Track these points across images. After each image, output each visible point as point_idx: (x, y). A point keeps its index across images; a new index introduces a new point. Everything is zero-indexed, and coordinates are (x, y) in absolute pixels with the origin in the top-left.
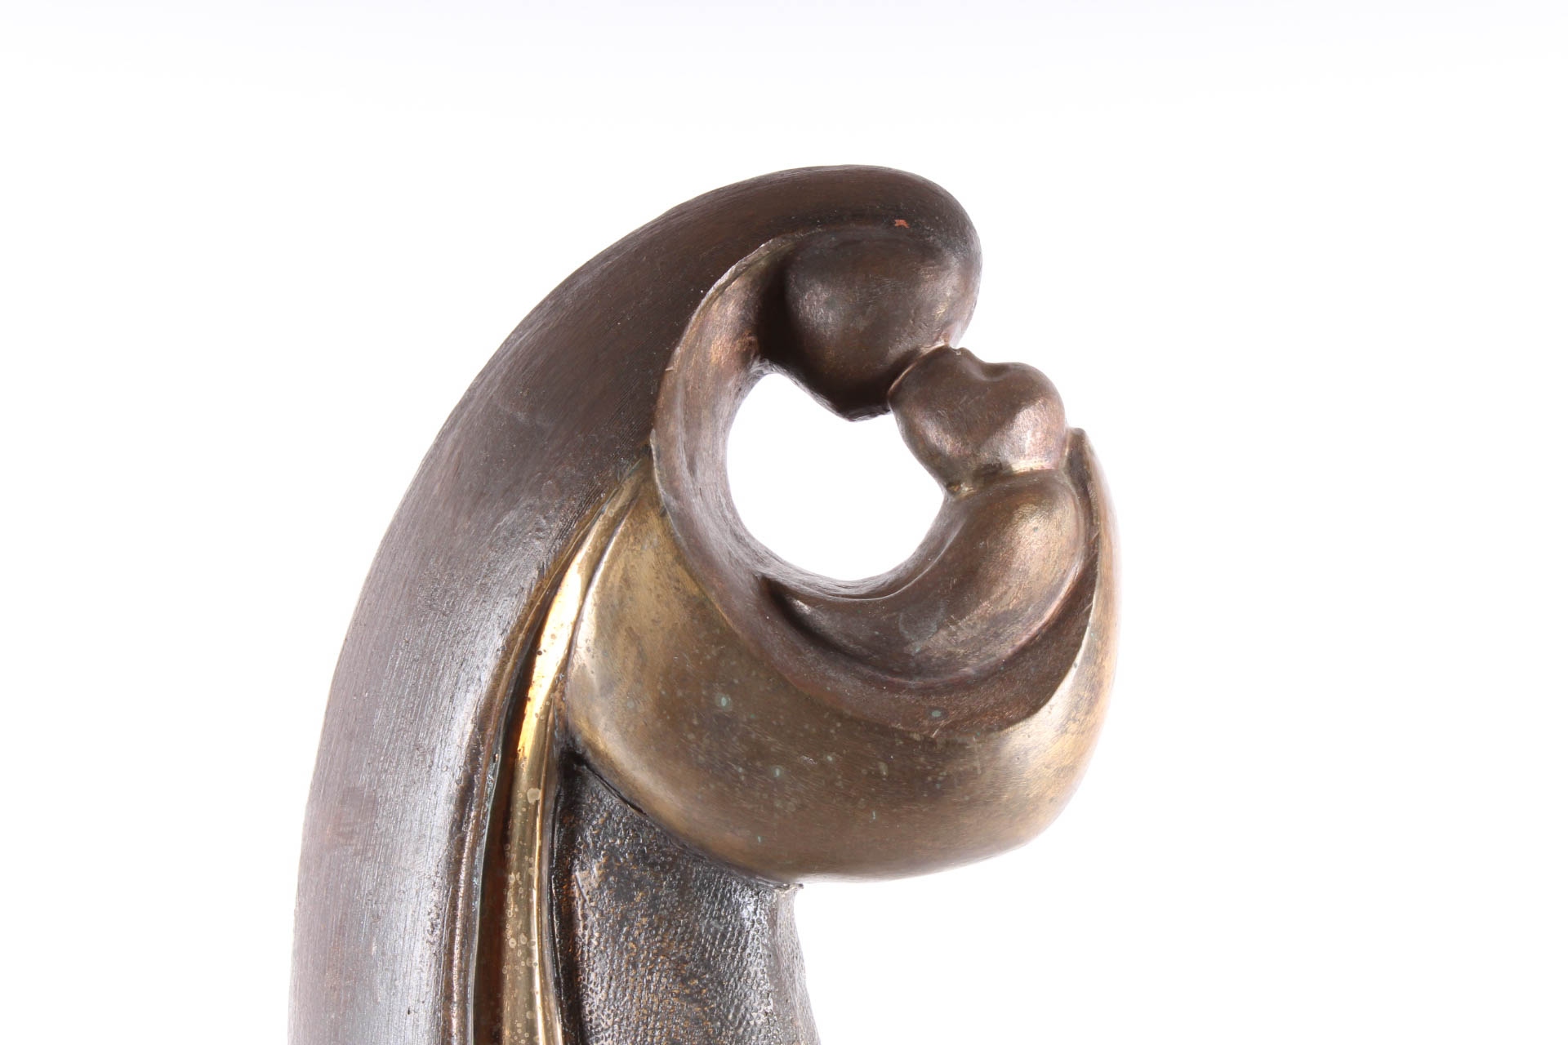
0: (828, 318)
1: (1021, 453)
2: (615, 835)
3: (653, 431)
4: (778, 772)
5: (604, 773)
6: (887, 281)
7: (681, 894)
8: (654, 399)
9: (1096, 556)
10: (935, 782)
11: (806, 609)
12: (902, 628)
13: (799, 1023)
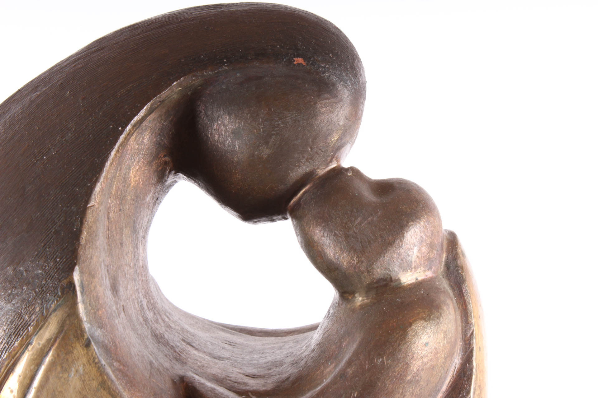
0: (235, 145)
3: (77, 268)
6: (287, 113)
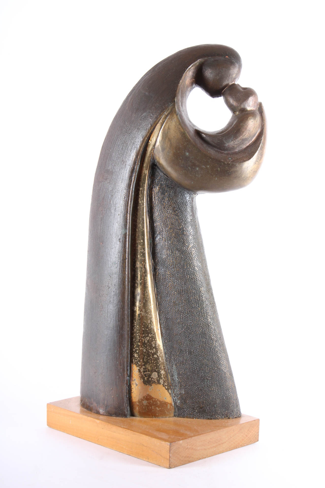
0: (211, 76)
1: (249, 106)
2: (162, 181)
3: (176, 97)
4: (197, 169)
5: (160, 168)
6: (224, 69)
7: (175, 194)
8: (176, 91)
9: (263, 128)
10: (229, 172)
11: (204, 136)
12: (224, 141)
13: (197, 222)
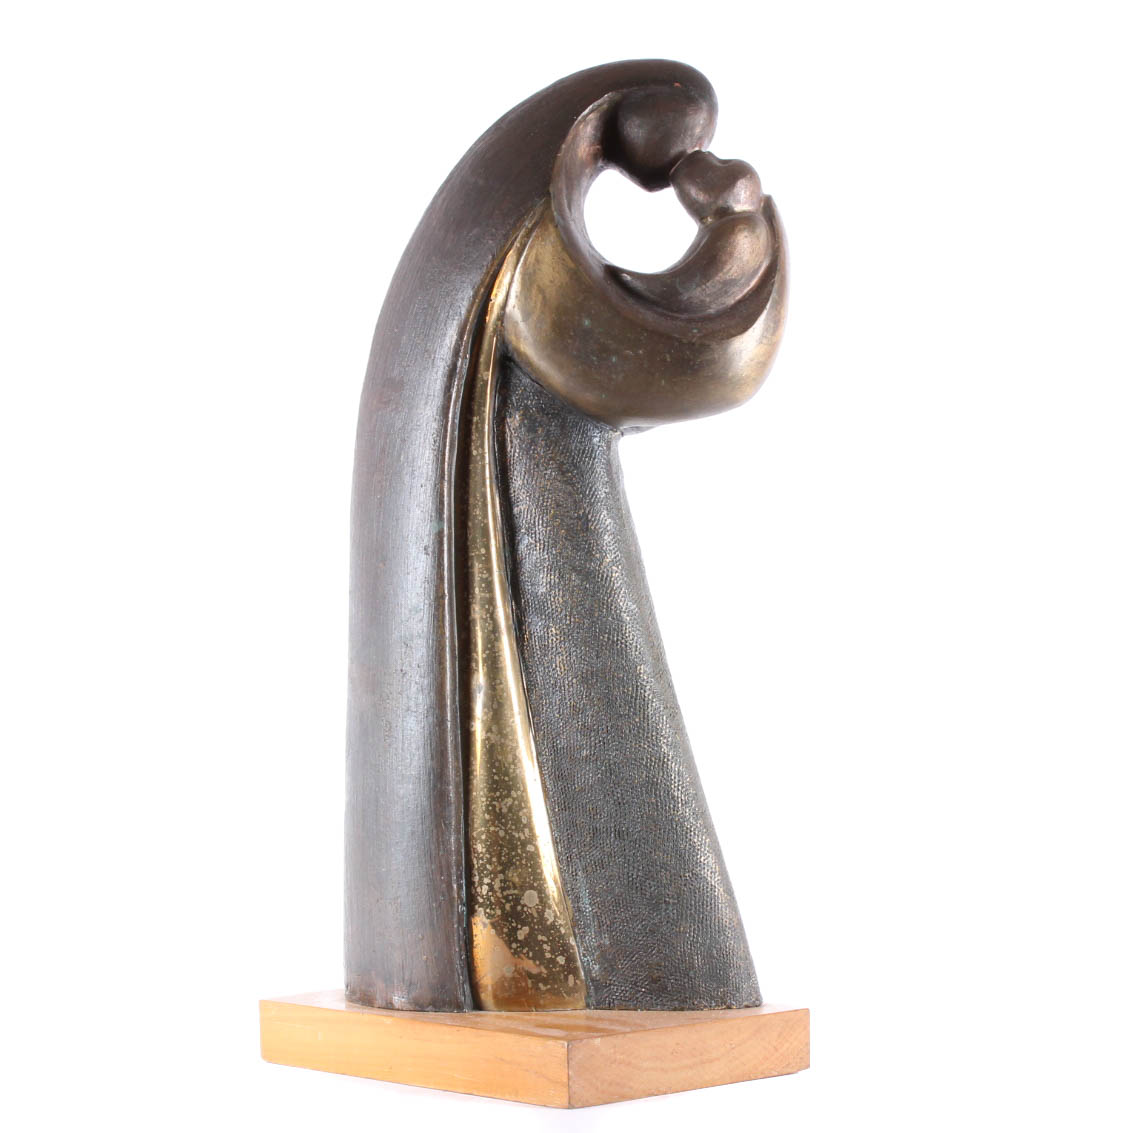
1: (738, 202)
2: (527, 399)
3: (552, 184)
4: (614, 360)
5: (522, 365)
6: (670, 114)
7: (561, 430)
8: (552, 169)
9: (777, 256)
10: (694, 365)
11: (629, 278)
12: (678, 286)
13: (622, 501)
